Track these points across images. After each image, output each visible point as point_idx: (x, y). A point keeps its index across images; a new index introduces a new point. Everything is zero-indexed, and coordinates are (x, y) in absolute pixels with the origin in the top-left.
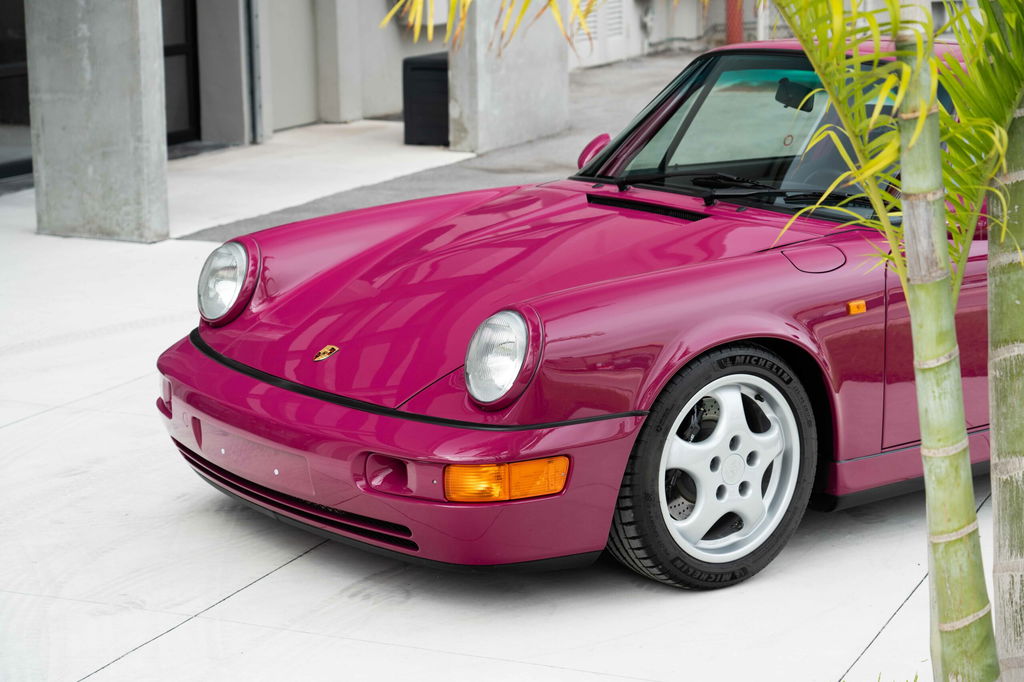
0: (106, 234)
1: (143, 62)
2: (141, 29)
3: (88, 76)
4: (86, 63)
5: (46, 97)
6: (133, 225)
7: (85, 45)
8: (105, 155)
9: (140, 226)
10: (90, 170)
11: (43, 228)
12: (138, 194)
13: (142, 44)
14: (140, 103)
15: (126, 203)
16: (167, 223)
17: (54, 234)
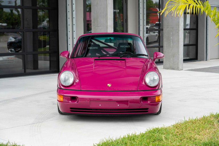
0: (173, 69)
1: (180, 43)
2: (180, 37)
3: (172, 45)
4: (172, 43)
5: (165, 48)
6: (177, 68)
7: (171, 40)
8: (174, 57)
9: (178, 68)
10: (171, 59)
11: (164, 68)
12: (178, 63)
13: (180, 40)
14: (179, 49)
15: (176, 64)
16: (183, 68)
17: (166, 69)
